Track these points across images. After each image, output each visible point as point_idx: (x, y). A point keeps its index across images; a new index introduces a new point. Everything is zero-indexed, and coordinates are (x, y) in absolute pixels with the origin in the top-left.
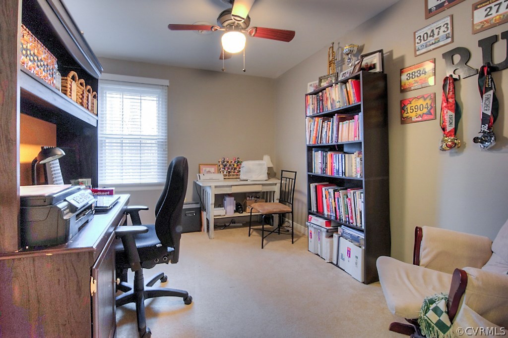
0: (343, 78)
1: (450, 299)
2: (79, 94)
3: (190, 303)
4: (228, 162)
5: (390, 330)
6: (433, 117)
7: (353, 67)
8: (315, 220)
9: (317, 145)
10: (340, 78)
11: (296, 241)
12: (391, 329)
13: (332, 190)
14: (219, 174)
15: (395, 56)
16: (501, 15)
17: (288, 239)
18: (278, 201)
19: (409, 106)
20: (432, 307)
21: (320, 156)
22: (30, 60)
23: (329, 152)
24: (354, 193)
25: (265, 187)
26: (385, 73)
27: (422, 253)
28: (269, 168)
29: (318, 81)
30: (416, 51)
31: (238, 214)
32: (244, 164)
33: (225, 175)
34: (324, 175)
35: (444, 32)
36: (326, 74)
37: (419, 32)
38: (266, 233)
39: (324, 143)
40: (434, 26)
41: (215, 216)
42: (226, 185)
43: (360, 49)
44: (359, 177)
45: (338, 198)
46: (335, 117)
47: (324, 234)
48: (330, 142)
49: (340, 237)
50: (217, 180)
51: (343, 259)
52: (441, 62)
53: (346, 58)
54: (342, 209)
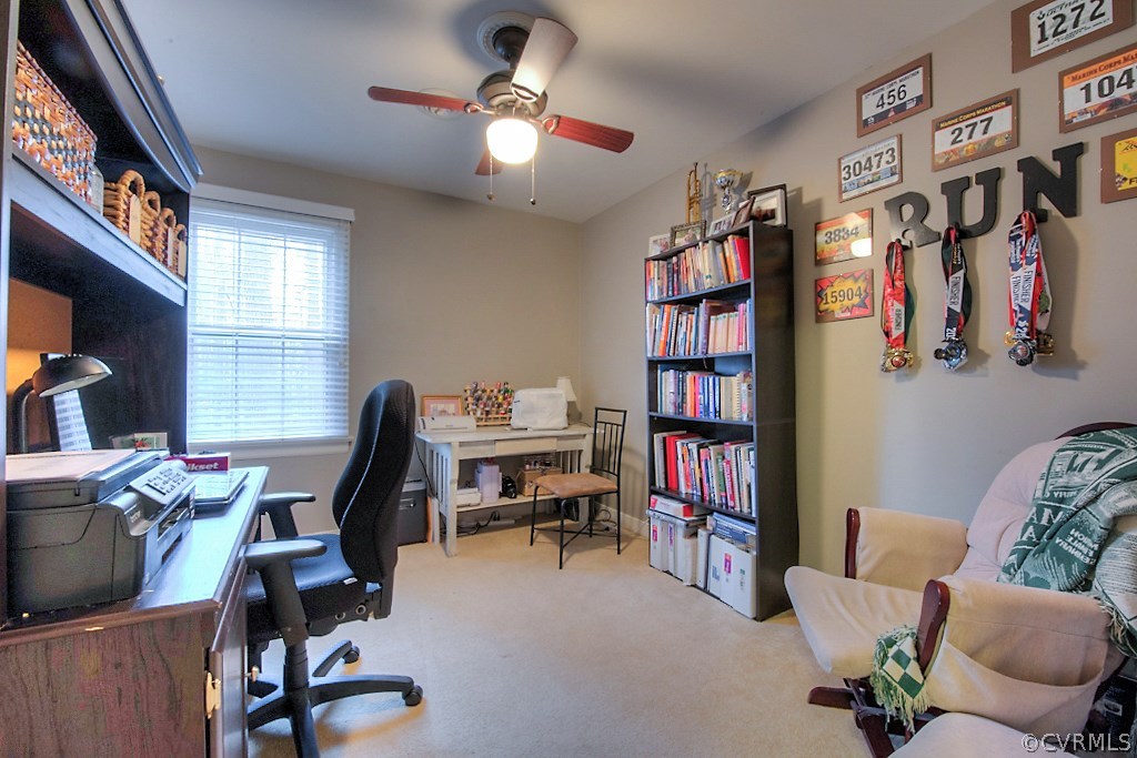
0: (717, 232)
1: (920, 636)
2: (146, 227)
3: (419, 703)
4: (484, 391)
5: (811, 703)
6: (868, 312)
7: (734, 214)
8: (663, 505)
9: (668, 358)
10: (711, 232)
11: (625, 548)
12: (812, 701)
13: (695, 445)
14: (466, 417)
15: (806, 199)
16: (975, 143)
17: (609, 545)
18: (588, 470)
19: (829, 291)
20: (892, 652)
21: (672, 380)
22: (33, 132)
23: (690, 373)
24: (736, 450)
25: (563, 442)
26: (790, 227)
27: (860, 556)
28: (569, 403)
29: (669, 235)
30: (841, 192)
31: (506, 501)
32: (520, 395)
33: (479, 419)
34: (680, 417)
35: (888, 162)
36: (684, 221)
37: (846, 159)
38: (567, 537)
39: (681, 354)
40: (871, 151)
41: (458, 507)
42: (484, 439)
43: (745, 181)
44: (745, 419)
45: (706, 460)
46: (702, 306)
47: (680, 532)
48: (692, 353)
49: (710, 535)
50: (464, 430)
51: (717, 578)
52: (883, 215)
53: (720, 194)
54: (714, 482)
